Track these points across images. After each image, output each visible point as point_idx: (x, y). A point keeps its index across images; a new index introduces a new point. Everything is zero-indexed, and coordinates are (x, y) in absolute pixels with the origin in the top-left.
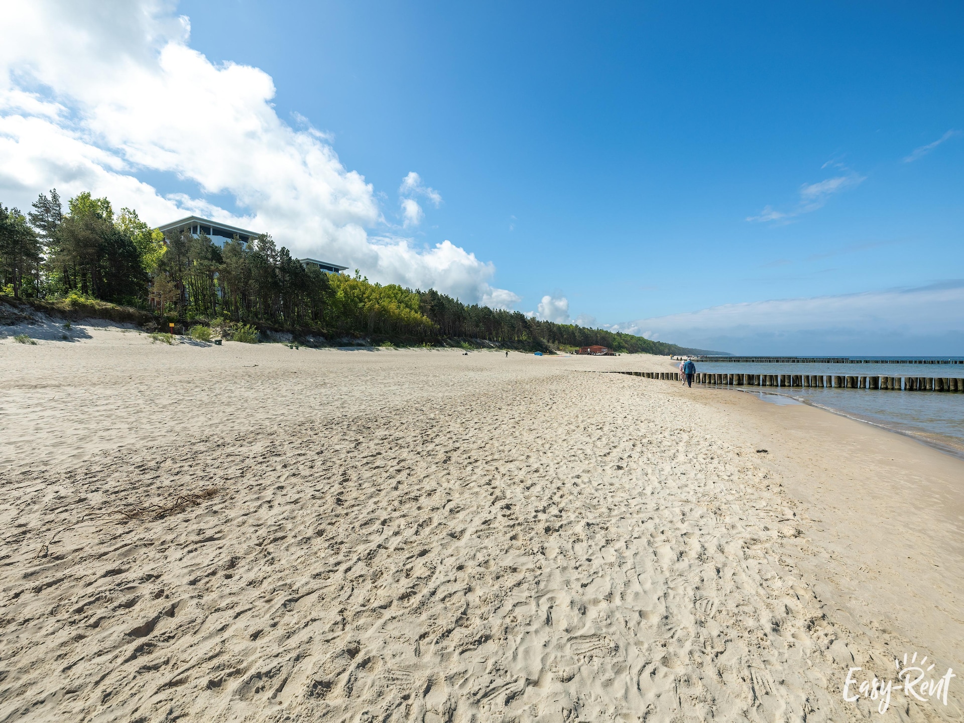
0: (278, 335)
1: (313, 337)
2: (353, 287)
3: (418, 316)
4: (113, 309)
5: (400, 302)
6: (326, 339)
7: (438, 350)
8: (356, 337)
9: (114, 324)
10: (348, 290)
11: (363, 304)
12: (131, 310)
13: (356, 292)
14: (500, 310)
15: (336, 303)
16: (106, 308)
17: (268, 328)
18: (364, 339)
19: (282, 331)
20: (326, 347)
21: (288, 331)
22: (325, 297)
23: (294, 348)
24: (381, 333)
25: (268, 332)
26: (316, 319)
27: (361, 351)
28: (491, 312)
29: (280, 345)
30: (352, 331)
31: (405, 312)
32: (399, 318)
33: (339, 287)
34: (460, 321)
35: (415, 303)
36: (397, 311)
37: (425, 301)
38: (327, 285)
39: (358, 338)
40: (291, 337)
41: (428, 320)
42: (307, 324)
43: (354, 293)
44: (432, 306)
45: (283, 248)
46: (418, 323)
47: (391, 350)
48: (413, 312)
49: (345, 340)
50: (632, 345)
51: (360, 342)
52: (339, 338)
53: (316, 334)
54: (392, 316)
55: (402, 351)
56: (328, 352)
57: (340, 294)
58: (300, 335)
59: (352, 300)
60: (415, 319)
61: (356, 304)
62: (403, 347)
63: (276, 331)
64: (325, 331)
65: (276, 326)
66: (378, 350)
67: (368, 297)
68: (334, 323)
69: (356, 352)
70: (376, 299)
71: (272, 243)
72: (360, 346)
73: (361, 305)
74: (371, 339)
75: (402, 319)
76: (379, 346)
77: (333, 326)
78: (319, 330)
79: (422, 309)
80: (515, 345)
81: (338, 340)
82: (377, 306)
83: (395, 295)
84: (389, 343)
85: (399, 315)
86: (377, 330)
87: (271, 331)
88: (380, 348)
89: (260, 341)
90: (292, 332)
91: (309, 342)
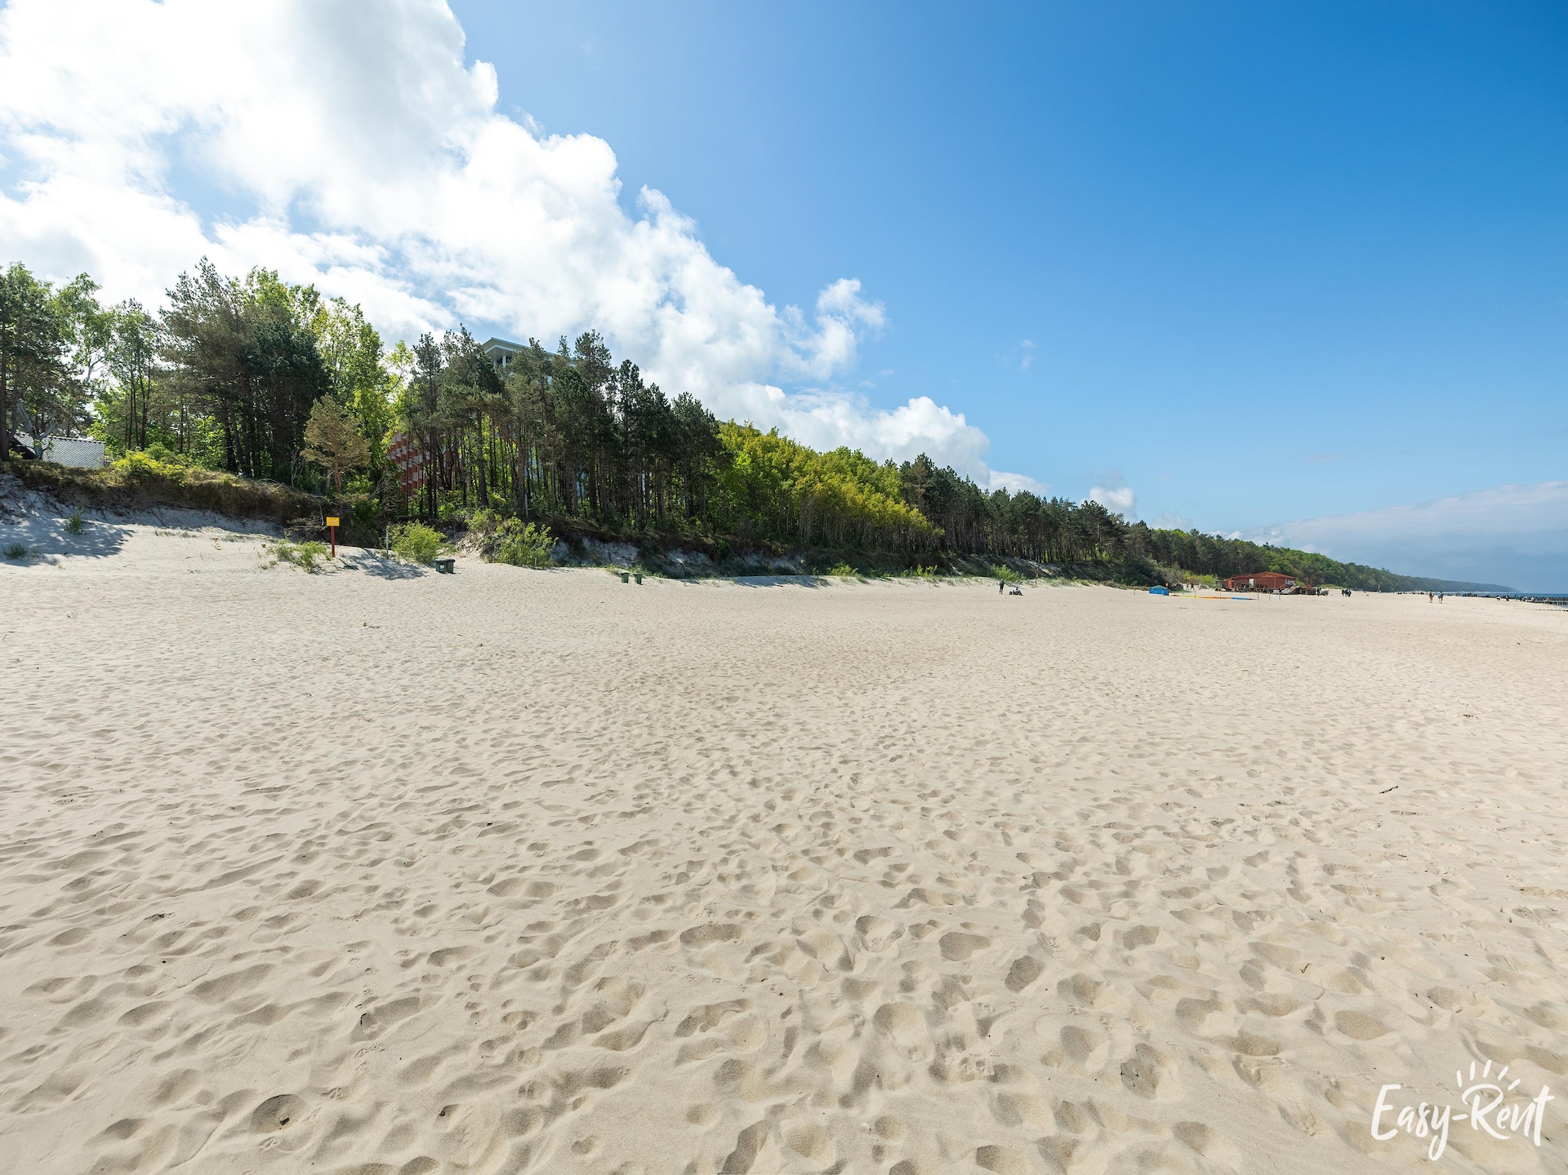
0: (607, 549)
1: (684, 553)
2: (769, 447)
3: (901, 508)
4: (227, 484)
5: (863, 480)
6: (712, 557)
7: (951, 583)
8: (775, 555)
9: (223, 521)
10: (759, 452)
11: (790, 482)
12: (272, 489)
13: (775, 456)
14: (1054, 500)
15: (734, 478)
16: (210, 485)
17: (586, 534)
18: (792, 558)
19: (616, 540)
20: (708, 576)
21: (629, 540)
22: (709, 467)
23: (632, 579)
24: (826, 544)
25: (586, 543)
26: (692, 514)
27: (787, 586)
28: (1037, 501)
29: (601, 572)
30: (767, 542)
31: (874, 501)
32: (864, 515)
33: (740, 447)
34: (978, 523)
35: (892, 482)
36: (860, 498)
37: (913, 479)
38: (714, 440)
39: (779, 556)
40: (633, 552)
41: (922, 518)
42: (673, 527)
43: (770, 460)
44: (928, 490)
45: (627, 363)
46: (901, 524)
47: (853, 583)
48: (890, 502)
49: (752, 561)
50: (1305, 571)
51: (784, 564)
52: (740, 555)
53: (689, 548)
54: (850, 509)
55: (876, 586)
56: (712, 589)
57: (742, 461)
58: (656, 550)
59: (767, 475)
60: (896, 514)
61: (775, 483)
62: (878, 575)
63: (604, 539)
64: (710, 541)
65: (604, 529)
66: (825, 583)
67: (799, 469)
68: (728, 524)
69: (776, 588)
70: (815, 472)
71: (604, 352)
72: (784, 574)
73: (786, 484)
74: (806, 557)
75: (869, 517)
76: (826, 573)
77: (727, 530)
78: (697, 537)
79: (906, 494)
80: (1091, 571)
81: (737, 559)
82: (819, 486)
83: (854, 467)
84: (847, 568)
85: (864, 507)
86: (819, 540)
87: (591, 540)
88: (829, 578)
89: (562, 563)
90: (637, 542)
91: (672, 564)
